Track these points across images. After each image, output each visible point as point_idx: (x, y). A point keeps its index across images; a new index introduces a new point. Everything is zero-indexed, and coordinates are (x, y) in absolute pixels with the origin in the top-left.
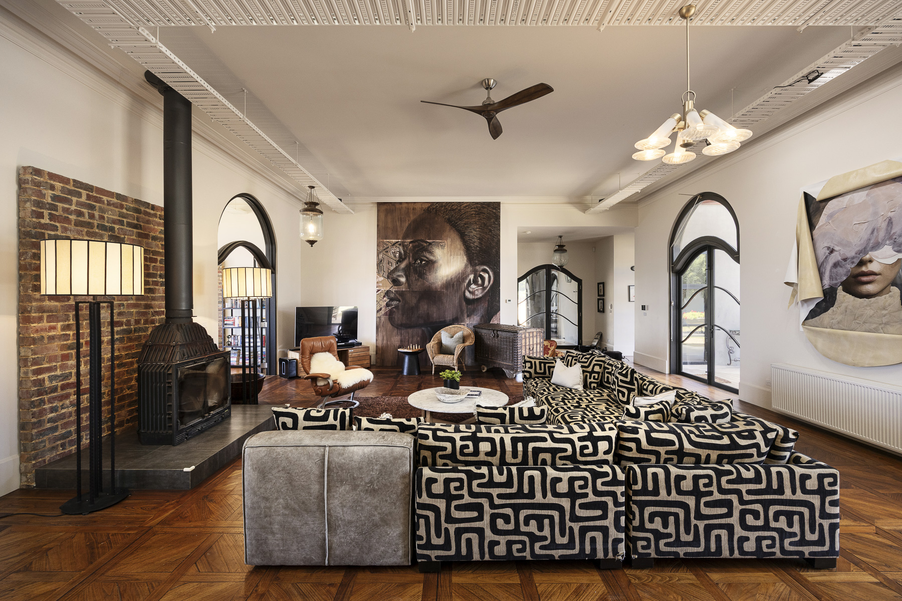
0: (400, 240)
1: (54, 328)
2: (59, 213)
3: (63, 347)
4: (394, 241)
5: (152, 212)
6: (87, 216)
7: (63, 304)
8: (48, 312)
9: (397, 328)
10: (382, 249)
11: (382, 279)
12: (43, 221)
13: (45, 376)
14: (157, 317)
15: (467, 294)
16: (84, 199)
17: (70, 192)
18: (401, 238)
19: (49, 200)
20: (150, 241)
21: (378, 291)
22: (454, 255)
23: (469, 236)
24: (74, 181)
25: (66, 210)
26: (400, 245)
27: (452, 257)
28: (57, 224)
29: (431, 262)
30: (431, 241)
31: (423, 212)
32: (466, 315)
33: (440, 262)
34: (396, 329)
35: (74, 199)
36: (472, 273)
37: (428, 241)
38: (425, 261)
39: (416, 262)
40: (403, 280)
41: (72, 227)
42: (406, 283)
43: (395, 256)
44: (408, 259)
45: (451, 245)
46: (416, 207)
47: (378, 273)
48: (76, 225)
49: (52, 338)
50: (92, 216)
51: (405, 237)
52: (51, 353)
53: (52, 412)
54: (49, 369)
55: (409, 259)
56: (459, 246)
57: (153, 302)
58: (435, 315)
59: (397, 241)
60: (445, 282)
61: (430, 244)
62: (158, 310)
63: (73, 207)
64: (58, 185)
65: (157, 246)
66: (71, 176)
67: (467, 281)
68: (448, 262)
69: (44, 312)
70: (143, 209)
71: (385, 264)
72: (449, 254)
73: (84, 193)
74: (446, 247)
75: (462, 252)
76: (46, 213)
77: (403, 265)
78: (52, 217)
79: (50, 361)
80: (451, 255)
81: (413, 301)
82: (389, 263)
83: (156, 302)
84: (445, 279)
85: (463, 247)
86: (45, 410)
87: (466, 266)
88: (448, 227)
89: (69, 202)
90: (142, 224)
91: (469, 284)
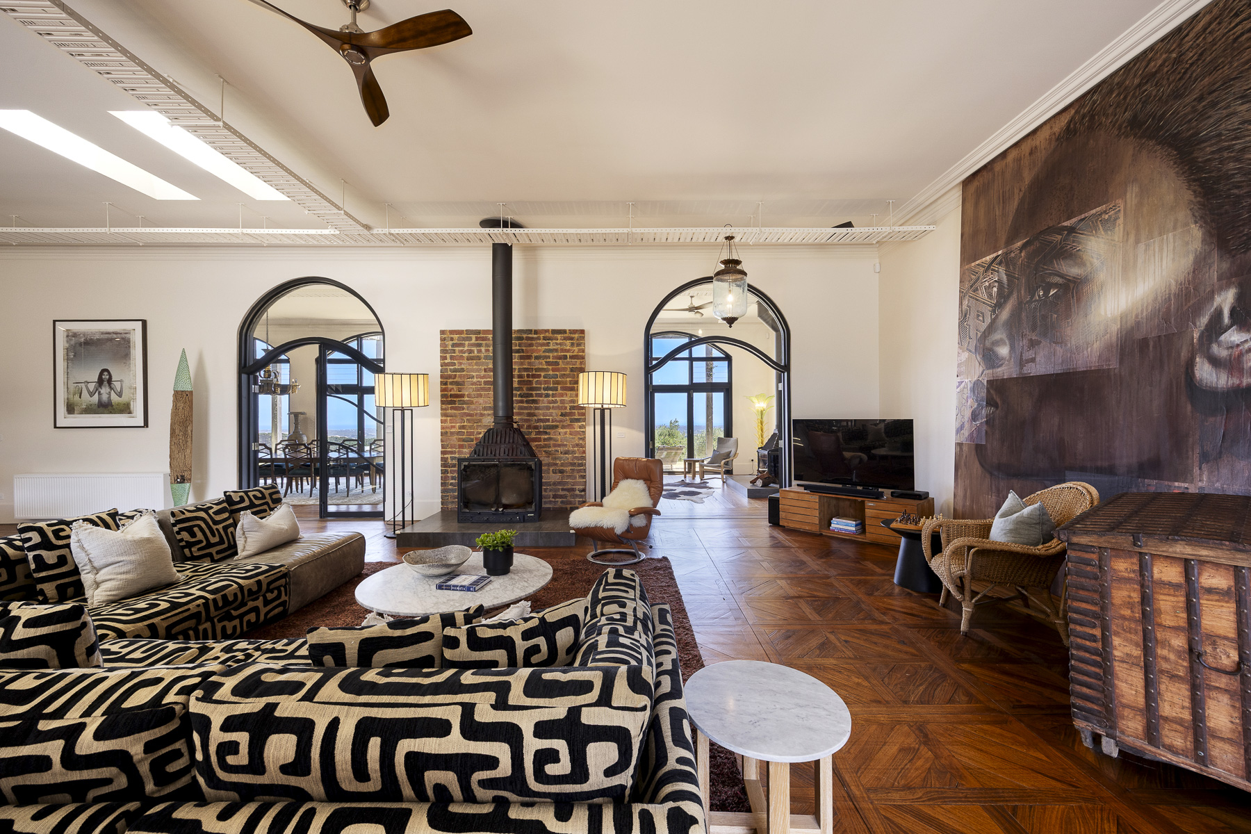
0: (1000, 252)
1: (454, 427)
2: (457, 354)
3: (459, 440)
4: (988, 258)
5: (536, 336)
6: (476, 352)
7: (460, 412)
8: (450, 416)
9: (991, 474)
10: (969, 285)
11: (966, 355)
12: (446, 361)
13: (449, 456)
14: (542, 424)
15: (1205, 372)
16: (473, 341)
17: (464, 339)
18: (1003, 246)
19: (450, 348)
20: (533, 360)
21: (961, 383)
22: (1150, 236)
23: (1220, 135)
24: (466, 330)
25: (462, 351)
26: (1000, 264)
27: (1142, 246)
28: (455, 361)
29: (1072, 285)
30: (1074, 220)
31: (1054, 144)
32: (1196, 456)
33: (1102, 276)
34: (988, 476)
35: (467, 343)
36: (1228, 286)
37: (1065, 224)
38: (1056, 285)
39: (1033, 296)
40: (1004, 351)
41: (465, 361)
42: (1010, 357)
43: (990, 296)
44: (1015, 295)
45: (1140, 205)
46: (1038, 143)
47: (960, 343)
48: (468, 360)
49: (452, 433)
50: (480, 351)
51: (1010, 240)
52: (452, 442)
53: (452, 480)
54: (451, 453)
55: (1019, 291)
56: (1170, 198)
57: (536, 411)
58: (1080, 446)
59: (995, 255)
60: (1114, 339)
61: (1072, 230)
62: (542, 418)
63: (466, 348)
64: (456, 336)
65: (541, 363)
66: (464, 328)
67: (1204, 320)
68: (1125, 269)
69: (447, 416)
70: (525, 336)
71: (972, 321)
72: (1132, 239)
73: (474, 337)
74: (1121, 221)
75: (1183, 214)
76: (448, 355)
77: (1005, 314)
78: (452, 358)
79: (451, 448)
80: (1137, 242)
81: (1025, 406)
82: (978, 316)
83: (540, 411)
84: (1115, 328)
85: (1188, 195)
86: (448, 477)
87: (1200, 264)
88: (1128, 148)
89: (463, 345)
90: (524, 348)
91: (1215, 329)
